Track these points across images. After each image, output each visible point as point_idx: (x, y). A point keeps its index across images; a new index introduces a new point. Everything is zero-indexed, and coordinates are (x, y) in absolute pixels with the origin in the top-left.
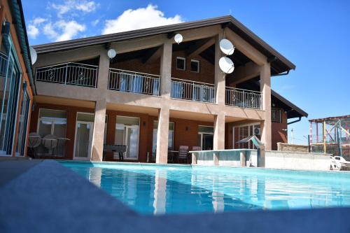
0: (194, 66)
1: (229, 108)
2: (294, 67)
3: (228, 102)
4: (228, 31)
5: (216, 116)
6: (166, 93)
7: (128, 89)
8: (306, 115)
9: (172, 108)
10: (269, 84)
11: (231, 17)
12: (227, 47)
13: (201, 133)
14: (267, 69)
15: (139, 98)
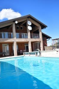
0: (21, 28)
1: (32, 39)
2: (47, 27)
3: (31, 37)
4: (29, 19)
5: (28, 42)
6: (15, 37)
7: (4, 37)
8: (51, 38)
9: (17, 41)
10: (41, 32)
11: (30, 15)
12: (29, 23)
13: (25, 46)
14: (40, 28)
15: (8, 40)
